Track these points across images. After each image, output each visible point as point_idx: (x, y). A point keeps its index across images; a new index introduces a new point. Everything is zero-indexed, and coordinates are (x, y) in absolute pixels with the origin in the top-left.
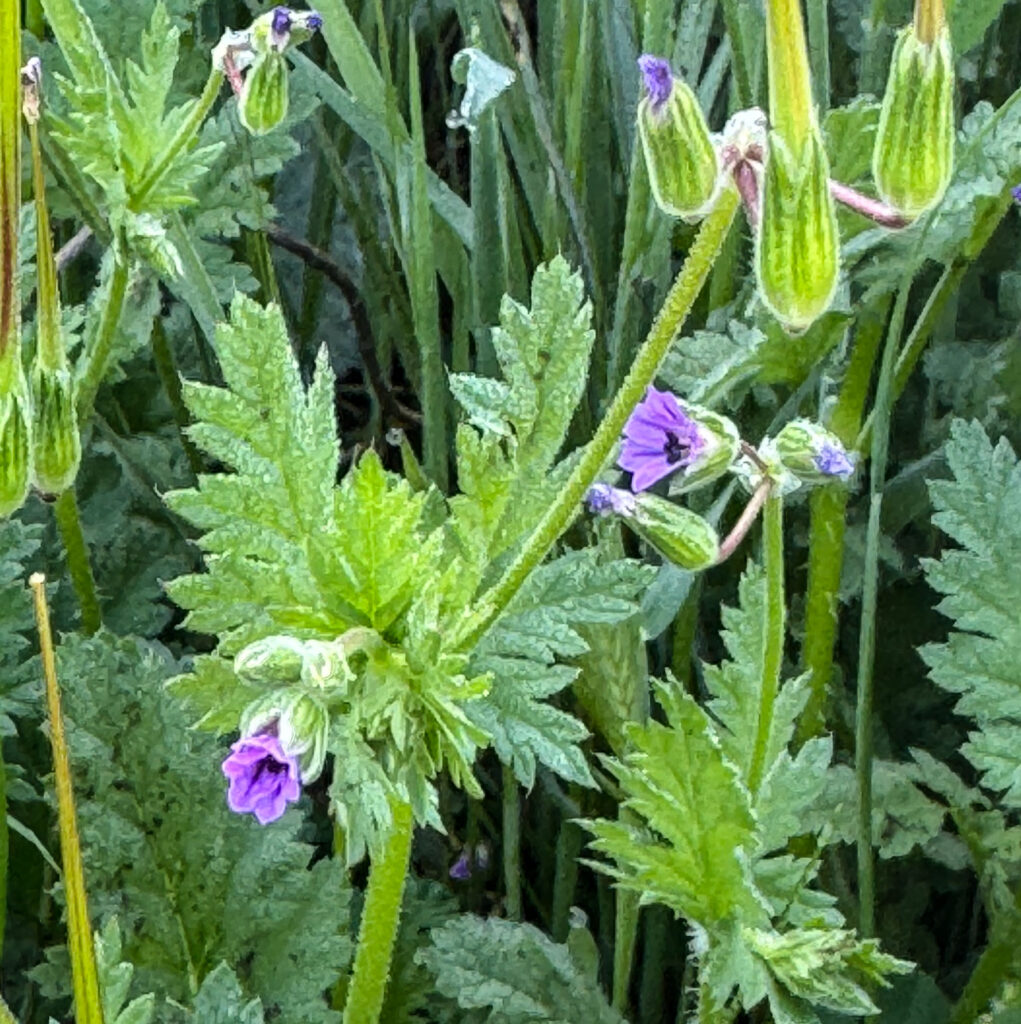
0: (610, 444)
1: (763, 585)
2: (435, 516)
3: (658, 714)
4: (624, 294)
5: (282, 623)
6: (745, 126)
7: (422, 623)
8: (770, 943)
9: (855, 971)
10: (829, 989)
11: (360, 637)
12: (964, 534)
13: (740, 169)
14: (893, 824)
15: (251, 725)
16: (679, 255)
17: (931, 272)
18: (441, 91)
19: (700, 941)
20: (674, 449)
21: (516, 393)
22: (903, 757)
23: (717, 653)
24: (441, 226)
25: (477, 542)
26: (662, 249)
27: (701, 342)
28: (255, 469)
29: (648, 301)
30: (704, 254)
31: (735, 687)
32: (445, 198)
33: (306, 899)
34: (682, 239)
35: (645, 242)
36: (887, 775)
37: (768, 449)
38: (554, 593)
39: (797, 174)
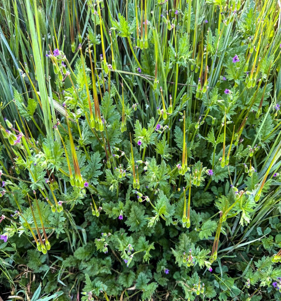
0: (155, 127)
1: (164, 135)
2: (147, 131)
3: (158, 142)
4: (156, 119)
5: (140, 136)
6: (162, 110)
7: (147, 136)
8: (165, 155)
9: (170, 157)
10: (169, 157)
11: (144, 137)
12: (176, 132)
13: (162, 112)
14: (173, 151)
15: (139, 141)
16: (159, 117)
17: (174, 117)
18: (145, 107)
19: (161, 156)
20: (159, 127)
21: (151, 124)
22: (174, 147)
23: (162, 139)
24: (144, 115)
25: (149, 132)
26: (158, 116)
27: (161, 122)
28: (138, 129)
29: (157, 120)
30: (160, 116)
31: (163, 141)
32: (145, 114)
33: (138, 156)
34: (159, 116)
35: (157, 116)
36: (173, 148)
37: (164, 127)
38: (153, 135)
39: (165, 112)
